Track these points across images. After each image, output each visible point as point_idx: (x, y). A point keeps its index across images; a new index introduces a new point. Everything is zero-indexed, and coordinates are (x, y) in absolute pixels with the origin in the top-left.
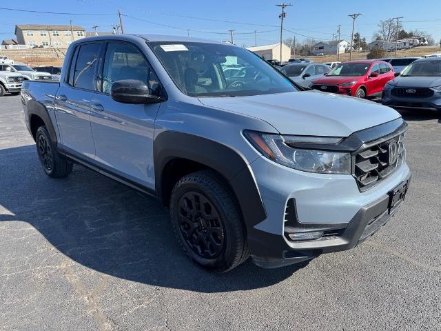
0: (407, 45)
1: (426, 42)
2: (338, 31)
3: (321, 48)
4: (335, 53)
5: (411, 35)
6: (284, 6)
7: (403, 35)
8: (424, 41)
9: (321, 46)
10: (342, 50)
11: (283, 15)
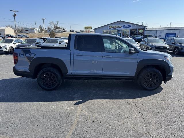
0: (61, 31)
1: (66, 31)
2: (35, 24)
3: (27, 30)
4: (34, 32)
5: (59, 28)
6: (14, 11)
7: (57, 28)
8: (65, 30)
9: (27, 29)
10: (36, 31)
11: (15, 15)
